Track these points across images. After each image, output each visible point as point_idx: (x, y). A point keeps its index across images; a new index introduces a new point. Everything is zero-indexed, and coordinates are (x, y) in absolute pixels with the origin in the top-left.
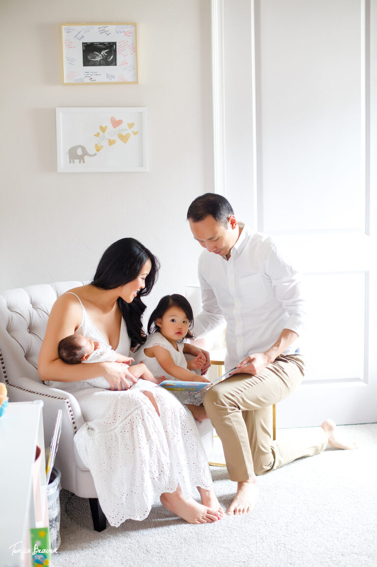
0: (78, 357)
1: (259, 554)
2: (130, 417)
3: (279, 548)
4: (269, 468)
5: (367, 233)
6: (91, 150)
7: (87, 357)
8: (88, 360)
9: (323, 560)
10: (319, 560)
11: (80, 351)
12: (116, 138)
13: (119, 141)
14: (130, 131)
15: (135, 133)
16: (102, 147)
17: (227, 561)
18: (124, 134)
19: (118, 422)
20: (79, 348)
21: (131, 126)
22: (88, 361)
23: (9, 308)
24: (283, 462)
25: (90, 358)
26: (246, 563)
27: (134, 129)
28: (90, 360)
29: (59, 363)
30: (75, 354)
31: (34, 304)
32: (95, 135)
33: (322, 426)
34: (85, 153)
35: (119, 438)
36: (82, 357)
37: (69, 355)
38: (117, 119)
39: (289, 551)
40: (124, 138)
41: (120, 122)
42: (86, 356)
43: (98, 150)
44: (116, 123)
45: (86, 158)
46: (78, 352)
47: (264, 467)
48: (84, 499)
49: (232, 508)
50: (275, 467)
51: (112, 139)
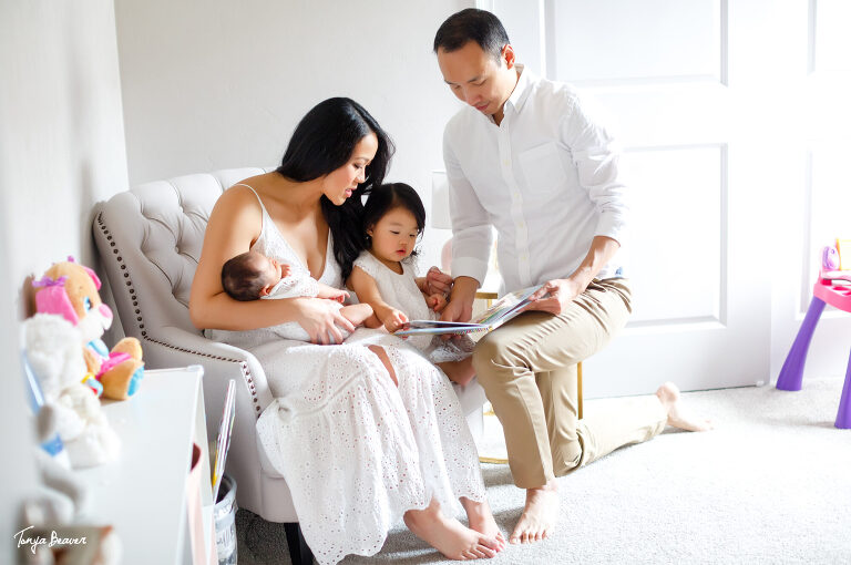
0: (253, 289)
2: (347, 388)
4: (574, 465)
5: (724, 81)
7: (269, 290)
8: (271, 294)
11: (257, 280)
19: (329, 396)
20: (256, 274)
22: (272, 296)
23: (145, 213)
24: (596, 455)
25: (274, 291)
28: (275, 295)
29: (223, 299)
30: (249, 285)
31: (185, 206)
33: (658, 394)
35: (331, 422)
36: (261, 290)
37: (238, 286)
42: (267, 288)
46: (254, 281)
47: (567, 463)
48: (276, 525)
49: (518, 533)
50: (583, 463)
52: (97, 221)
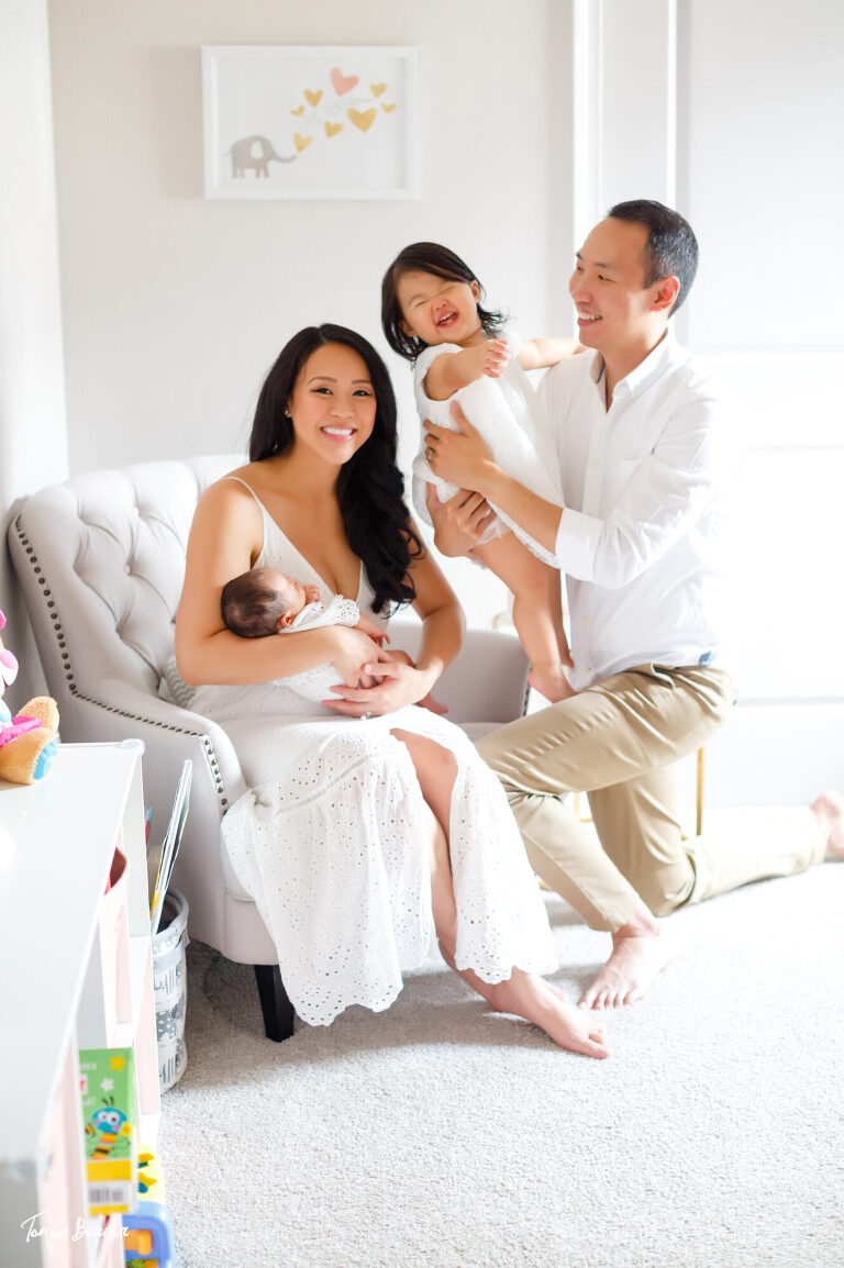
0: (268, 617)
1: (644, 1109)
3: (693, 1096)
4: (680, 899)
6: (284, 147)
7: (292, 619)
8: (295, 624)
9: (795, 1131)
10: (786, 1130)
11: (274, 603)
12: (342, 118)
13: (349, 127)
14: (376, 103)
15: (389, 109)
16: (309, 140)
17: (567, 1124)
18: (362, 108)
19: (326, 782)
20: (271, 596)
21: (379, 89)
23: (83, 517)
24: (717, 887)
25: (298, 620)
26: (612, 1131)
27: (387, 98)
29: (225, 639)
30: (262, 610)
31: (142, 507)
32: (294, 113)
34: (270, 154)
35: (329, 818)
36: (279, 620)
38: (347, 73)
39: (717, 1105)
40: (362, 120)
41: (352, 82)
42: (288, 615)
43: (300, 148)
44: (344, 84)
45: (272, 165)
46: (268, 604)
48: (247, 966)
49: (591, 996)
50: (695, 898)
51: (333, 121)
52: (13, 526)
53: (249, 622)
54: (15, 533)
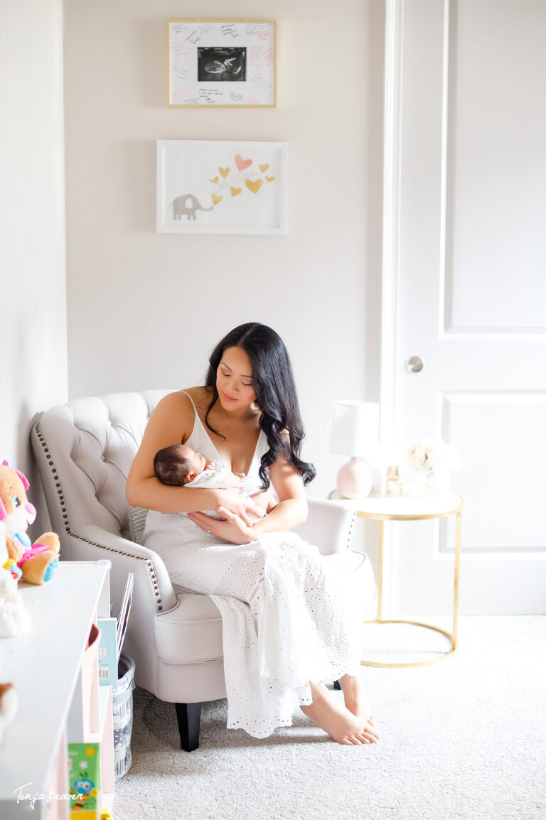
1: (415, 798)
3: (445, 791)
6: (206, 202)
7: (193, 476)
8: (194, 482)
9: (508, 813)
10: (502, 813)
11: (183, 466)
12: (242, 185)
13: (245, 190)
14: (262, 176)
15: (270, 179)
16: (221, 198)
17: (367, 805)
18: (254, 179)
21: (264, 168)
22: (194, 484)
23: (77, 425)
25: (196, 479)
26: (395, 811)
27: (269, 173)
28: (197, 483)
29: (154, 483)
30: (175, 469)
31: (114, 422)
32: (212, 181)
34: (197, 206)
36: (185, 476)
37: (166, 470)
38: (245, 158)
39: (460, 796)
40: (254, 186)
41: (248, 163)
42: (192, 473)
43: (215, 203)
44: (243, 164)
45: (198, 212)
46: (180, 466)
48: (171, 703)
51: (236, 186)
52: (34, 429)
53: (167, 475)
54: (35, 434)
